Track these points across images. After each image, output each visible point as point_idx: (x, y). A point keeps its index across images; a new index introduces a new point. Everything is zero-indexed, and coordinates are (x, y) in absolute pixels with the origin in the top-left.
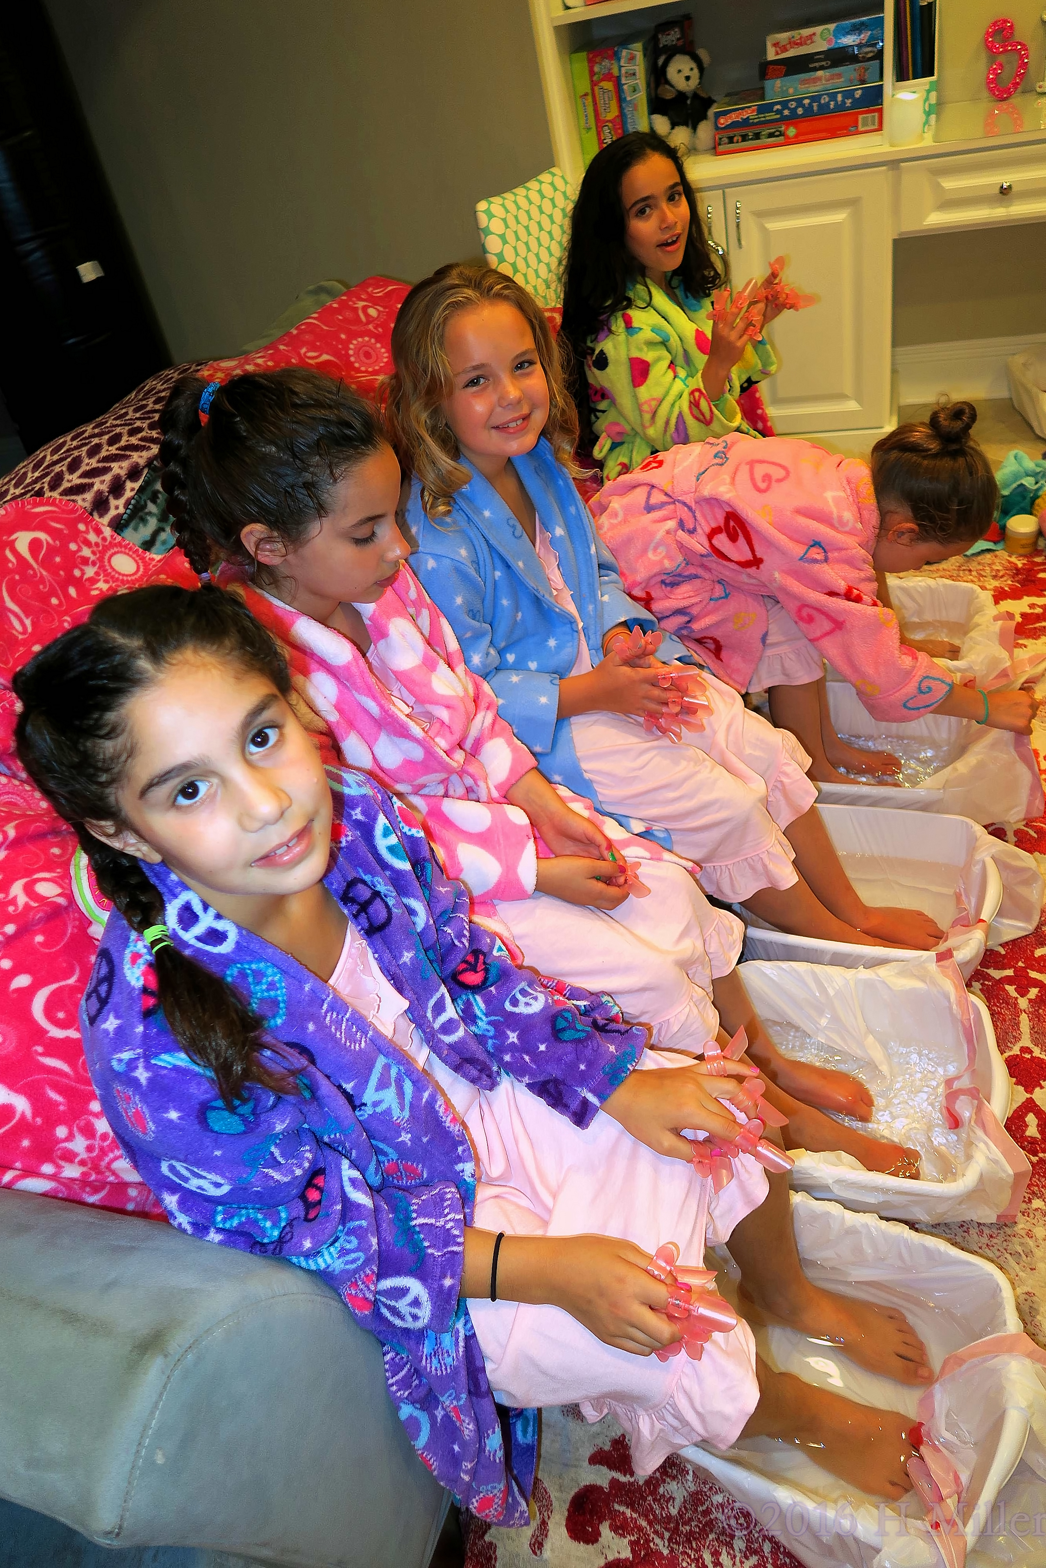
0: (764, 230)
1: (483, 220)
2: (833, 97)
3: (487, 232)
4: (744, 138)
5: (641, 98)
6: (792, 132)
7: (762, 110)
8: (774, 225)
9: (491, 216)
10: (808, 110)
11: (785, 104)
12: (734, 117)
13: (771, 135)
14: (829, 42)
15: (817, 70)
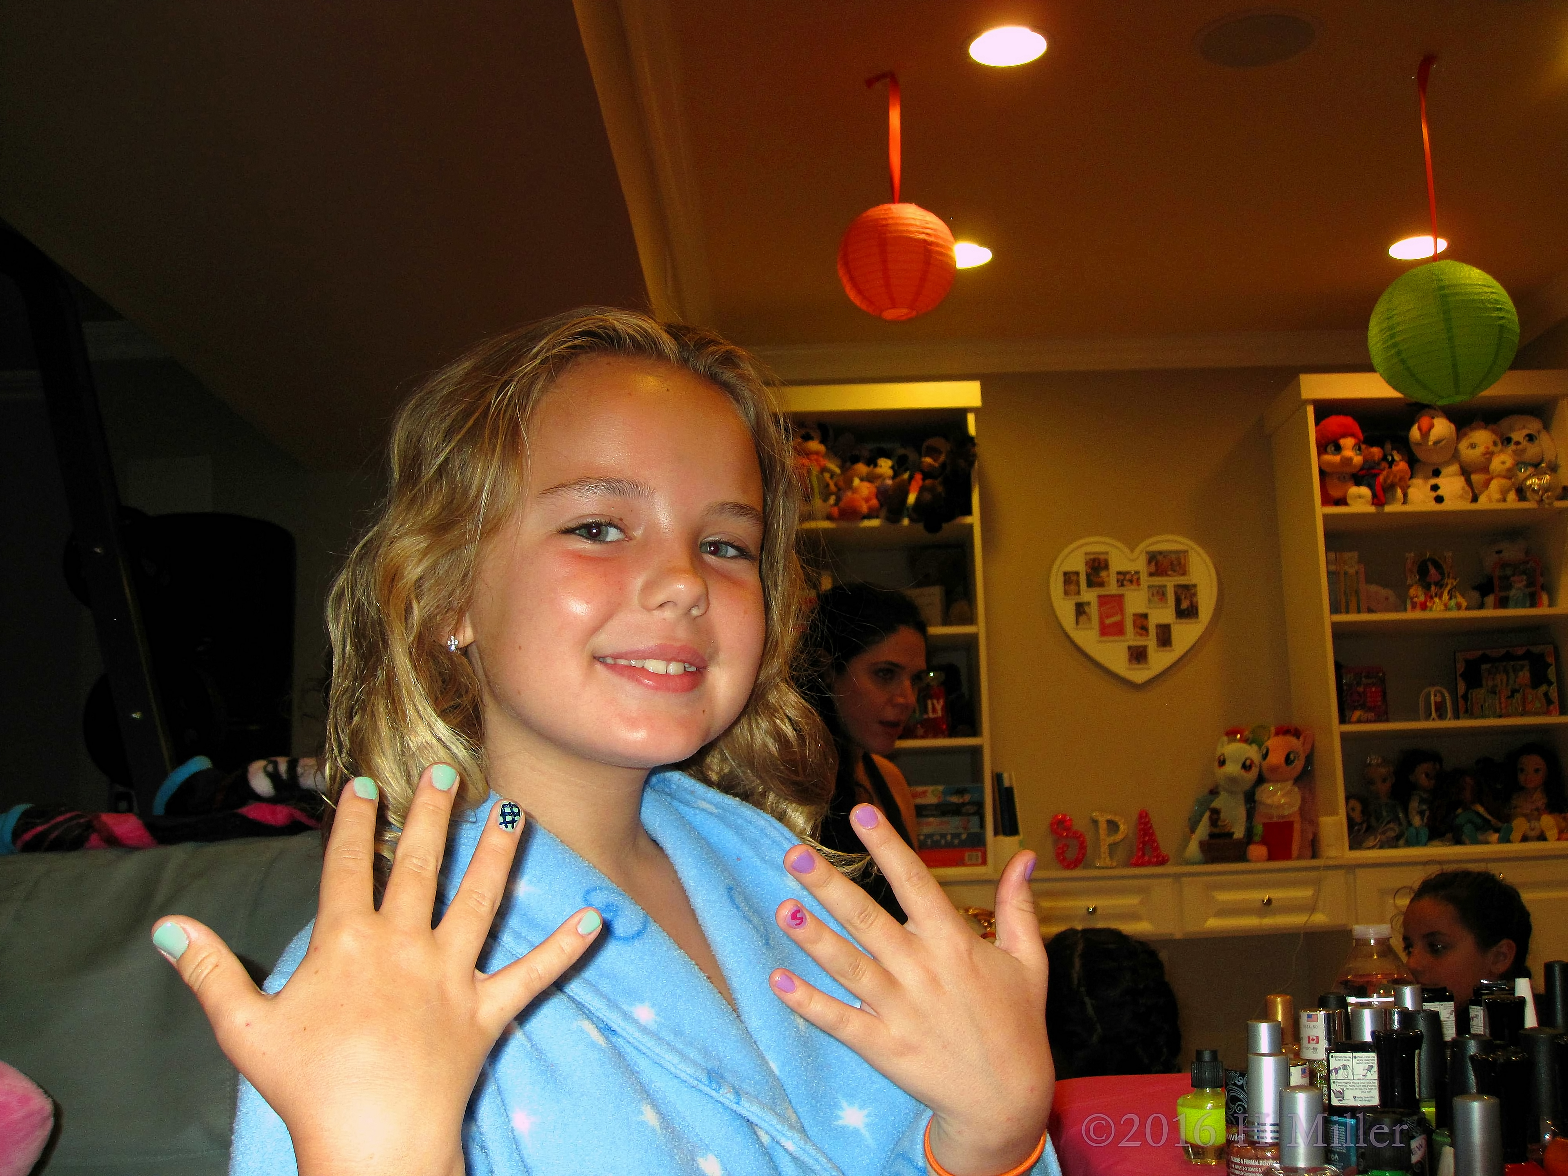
2: (943, 836)
14: (939, 798)
15: (927, 816)
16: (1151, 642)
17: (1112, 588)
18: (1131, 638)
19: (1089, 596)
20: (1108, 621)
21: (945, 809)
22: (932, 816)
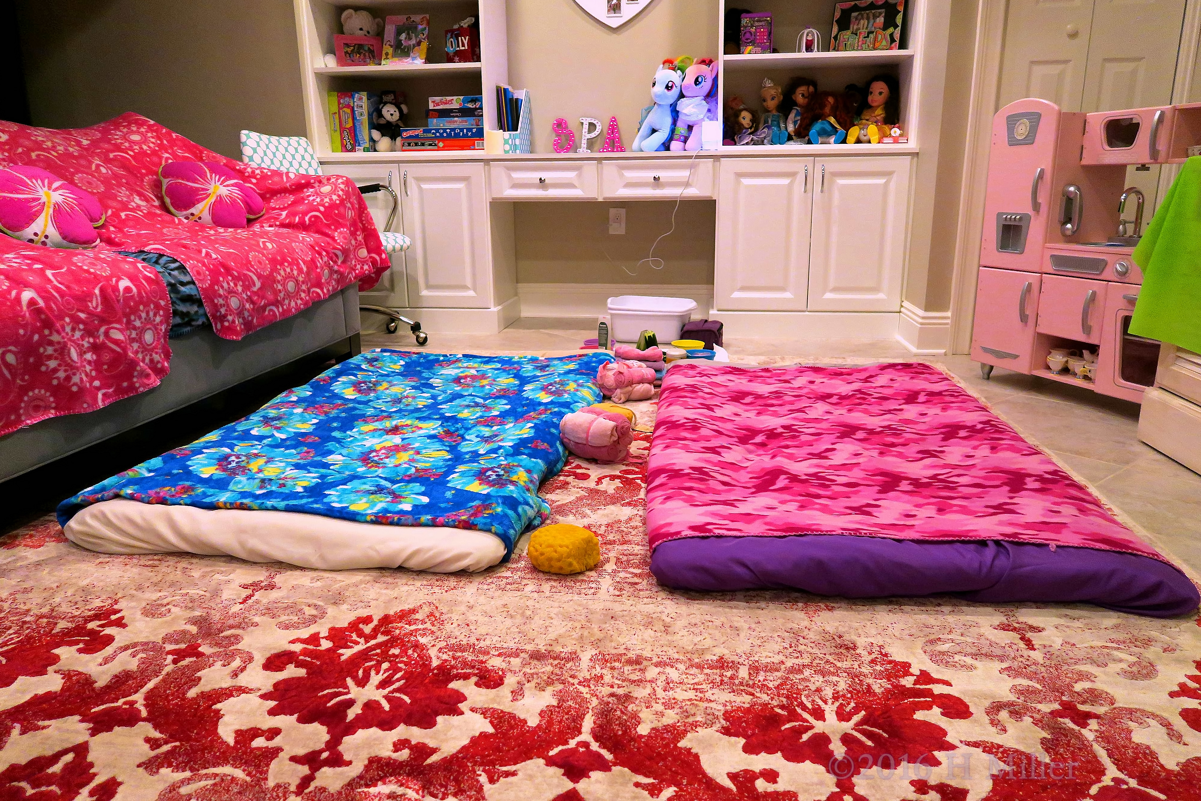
0: (421, 189)
1: (243, 138)
2: (462, 130)
3: (245, 144)
4: (416, 144)
5: (365, 119)
6: (441, 144)
7: (425, 131)
8: (425, 186)
10: (449, 135)
11: (437, 130)
12: (411, 133)
13: (430, 145)
14: (460, 104)
15: (454, 117)
21: (465, 112)
22: (457, 116)
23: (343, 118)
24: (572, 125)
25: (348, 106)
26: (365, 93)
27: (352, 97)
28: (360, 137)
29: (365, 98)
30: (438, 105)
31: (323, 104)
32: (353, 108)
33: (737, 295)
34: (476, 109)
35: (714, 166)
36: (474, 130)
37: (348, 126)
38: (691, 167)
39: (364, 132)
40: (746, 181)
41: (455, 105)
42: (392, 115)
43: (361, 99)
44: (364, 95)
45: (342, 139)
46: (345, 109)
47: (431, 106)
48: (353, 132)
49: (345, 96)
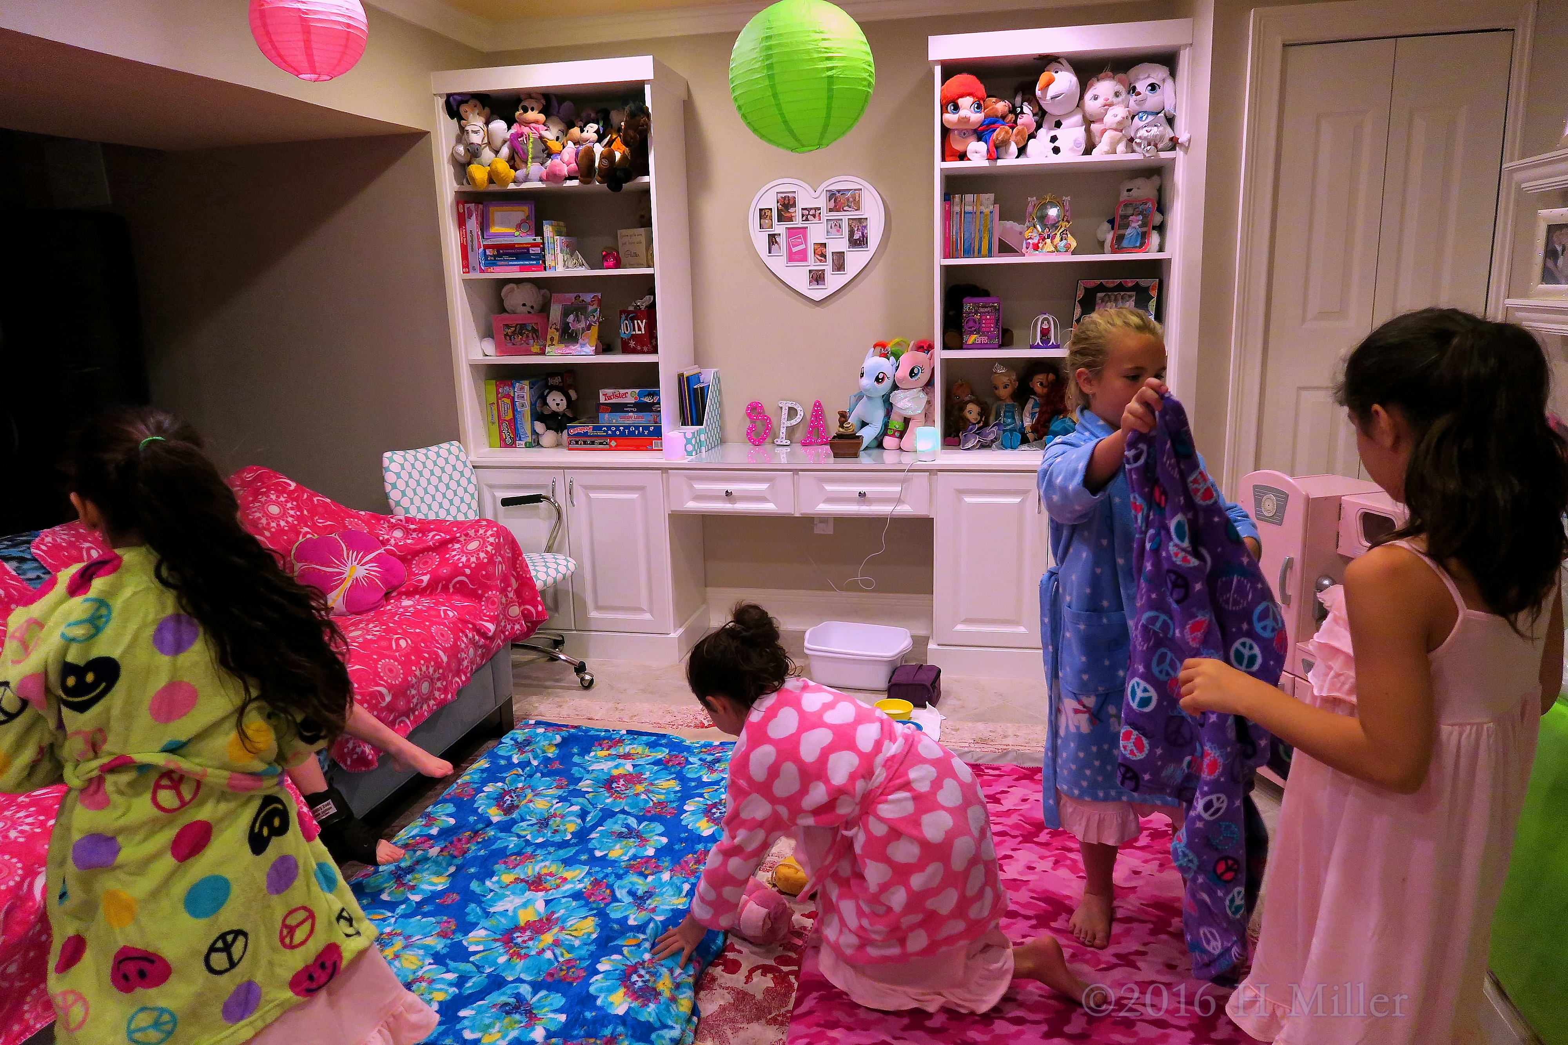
0: (589, 498)
1: (386, 462)
2: (637, 428)
3: (388, 469)
4: (585, 443)
5: (527, 410)
6: (613, 443)
7: (595, 428)
8: (593, 495)
9: (391, 460)
10: (622, 434)
11: (609, 428)
12: (579, 430)
13: (601, 444)
14: (636, 398)
15: (628, 412)
16: (828, 267)
17: (798, 222)
18: (812, 263)
19: (780, 229)
20: (794, 250)
21: (641, 407)
22: (632, 411)
23: (502, 410)
24: (769, 410)
25: (508, 396)
26: (527, 382)
27: (512, 386)
28: (521, 431)
29: (527, 388)
30: (610, 398)
31: (479, 396)
32: (513, 398)
33: (960, 627)
34: (654, 404)
35: (930, 481)
36: (652, 429)
37: (507, 418)
38: (903, 482)
39: (526, 424)
40: (969, 500)
41: (630, 400)
42: (558, 404)
43: (522, 389)
44: (526, 384)
45: (501, 432)
46: (505, 399)
47: (602, 400)
48: (513, 424)
49: (505, 385)
